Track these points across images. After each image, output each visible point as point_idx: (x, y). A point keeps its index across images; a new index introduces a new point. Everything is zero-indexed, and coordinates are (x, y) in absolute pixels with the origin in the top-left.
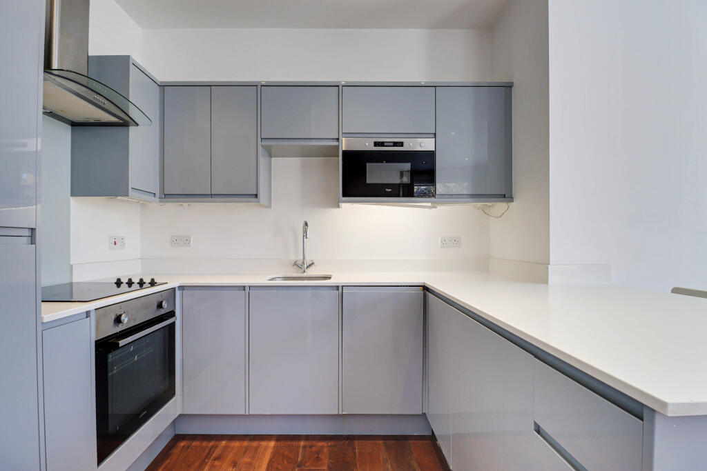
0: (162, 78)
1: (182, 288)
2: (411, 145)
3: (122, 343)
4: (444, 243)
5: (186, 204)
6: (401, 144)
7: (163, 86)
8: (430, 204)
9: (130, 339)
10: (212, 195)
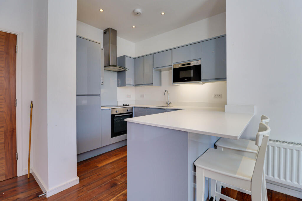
0: (134, 57)
1: (134, 107)
2: (193, 64)
3: (116, 116)
4: (215, 96)
5: (143, 87)
6: (190, 64)
7: (135, 58)
8: (201, 83)
9: (118, 116)
10: (144, 84)
